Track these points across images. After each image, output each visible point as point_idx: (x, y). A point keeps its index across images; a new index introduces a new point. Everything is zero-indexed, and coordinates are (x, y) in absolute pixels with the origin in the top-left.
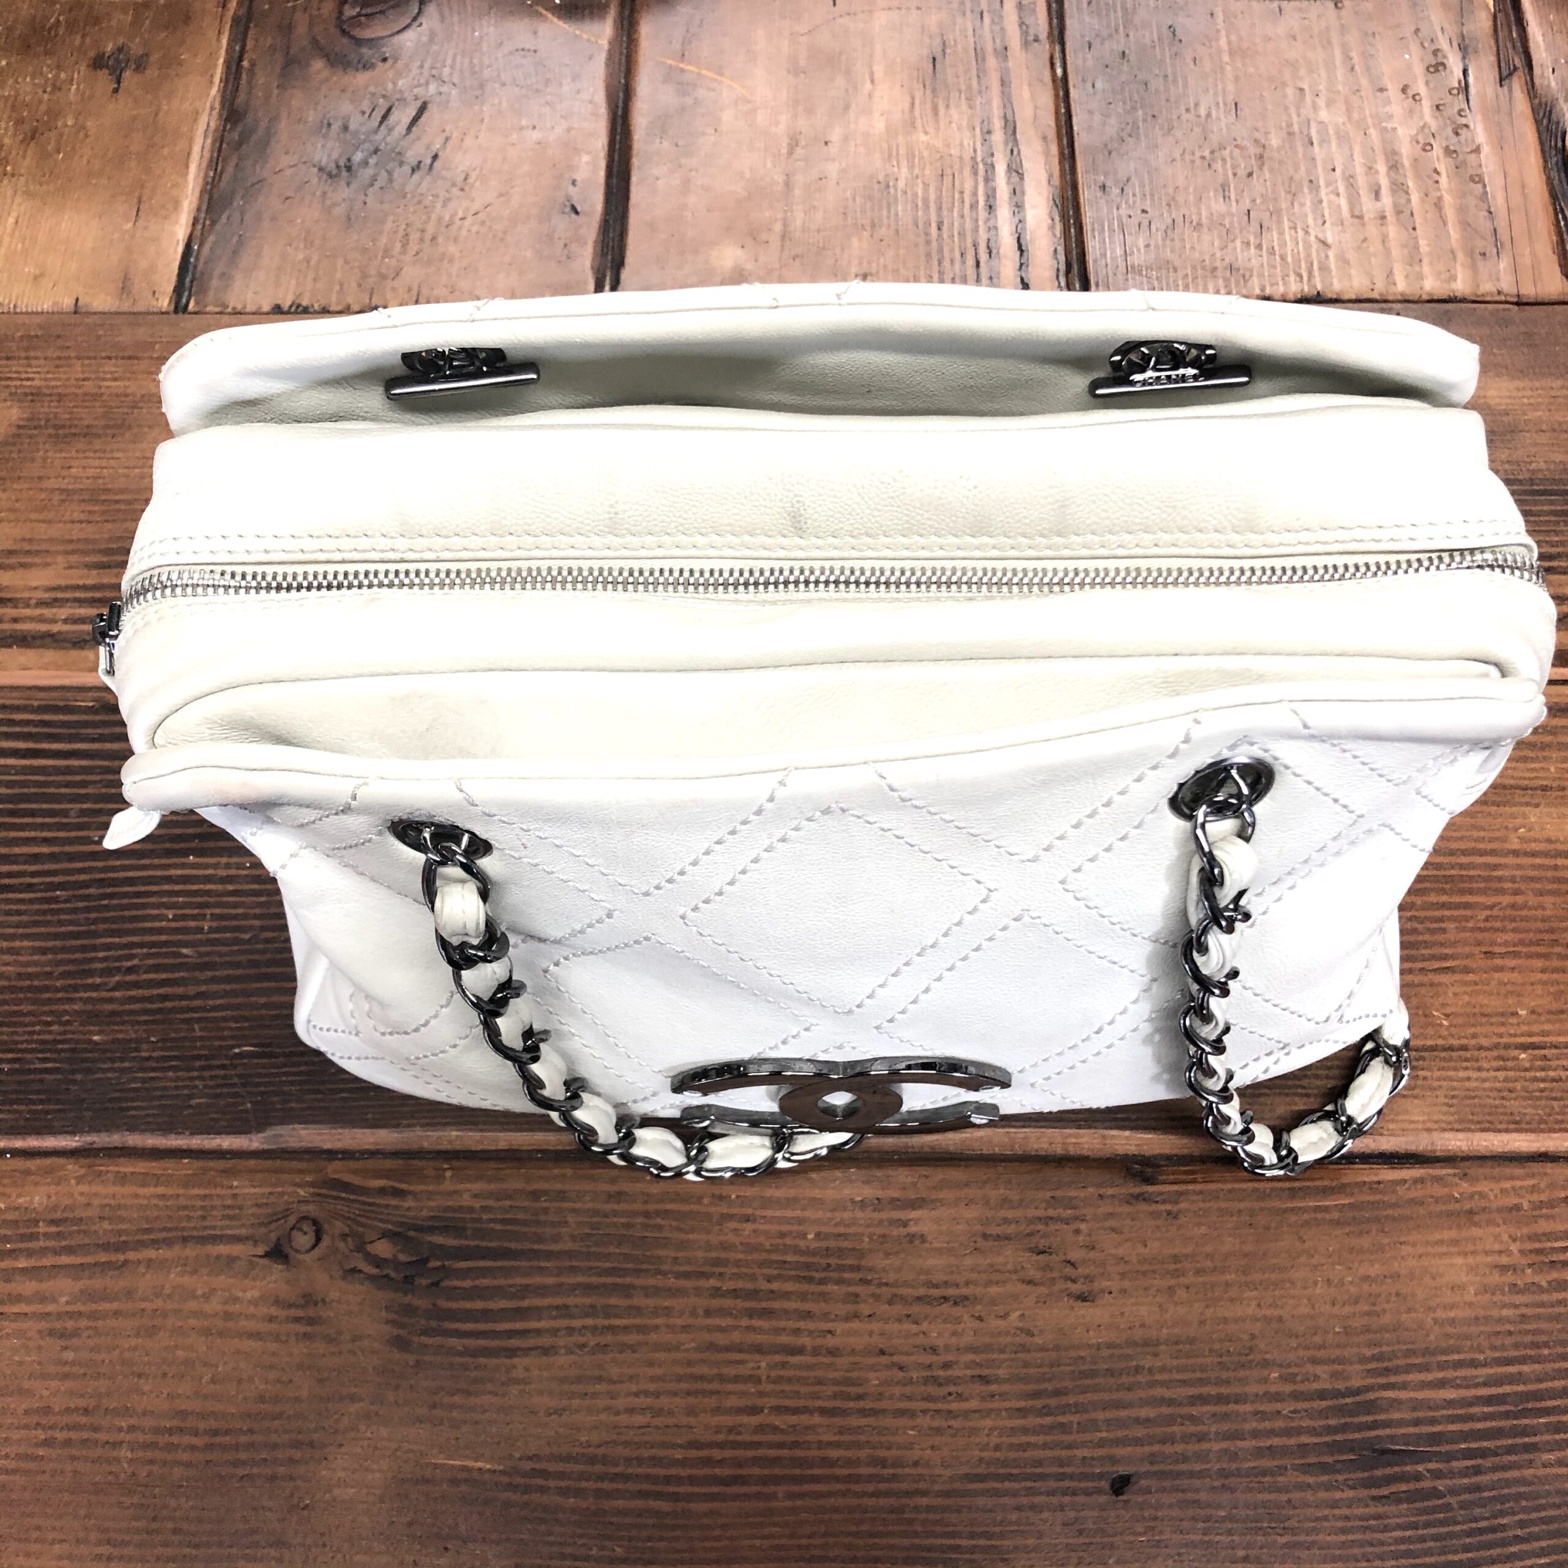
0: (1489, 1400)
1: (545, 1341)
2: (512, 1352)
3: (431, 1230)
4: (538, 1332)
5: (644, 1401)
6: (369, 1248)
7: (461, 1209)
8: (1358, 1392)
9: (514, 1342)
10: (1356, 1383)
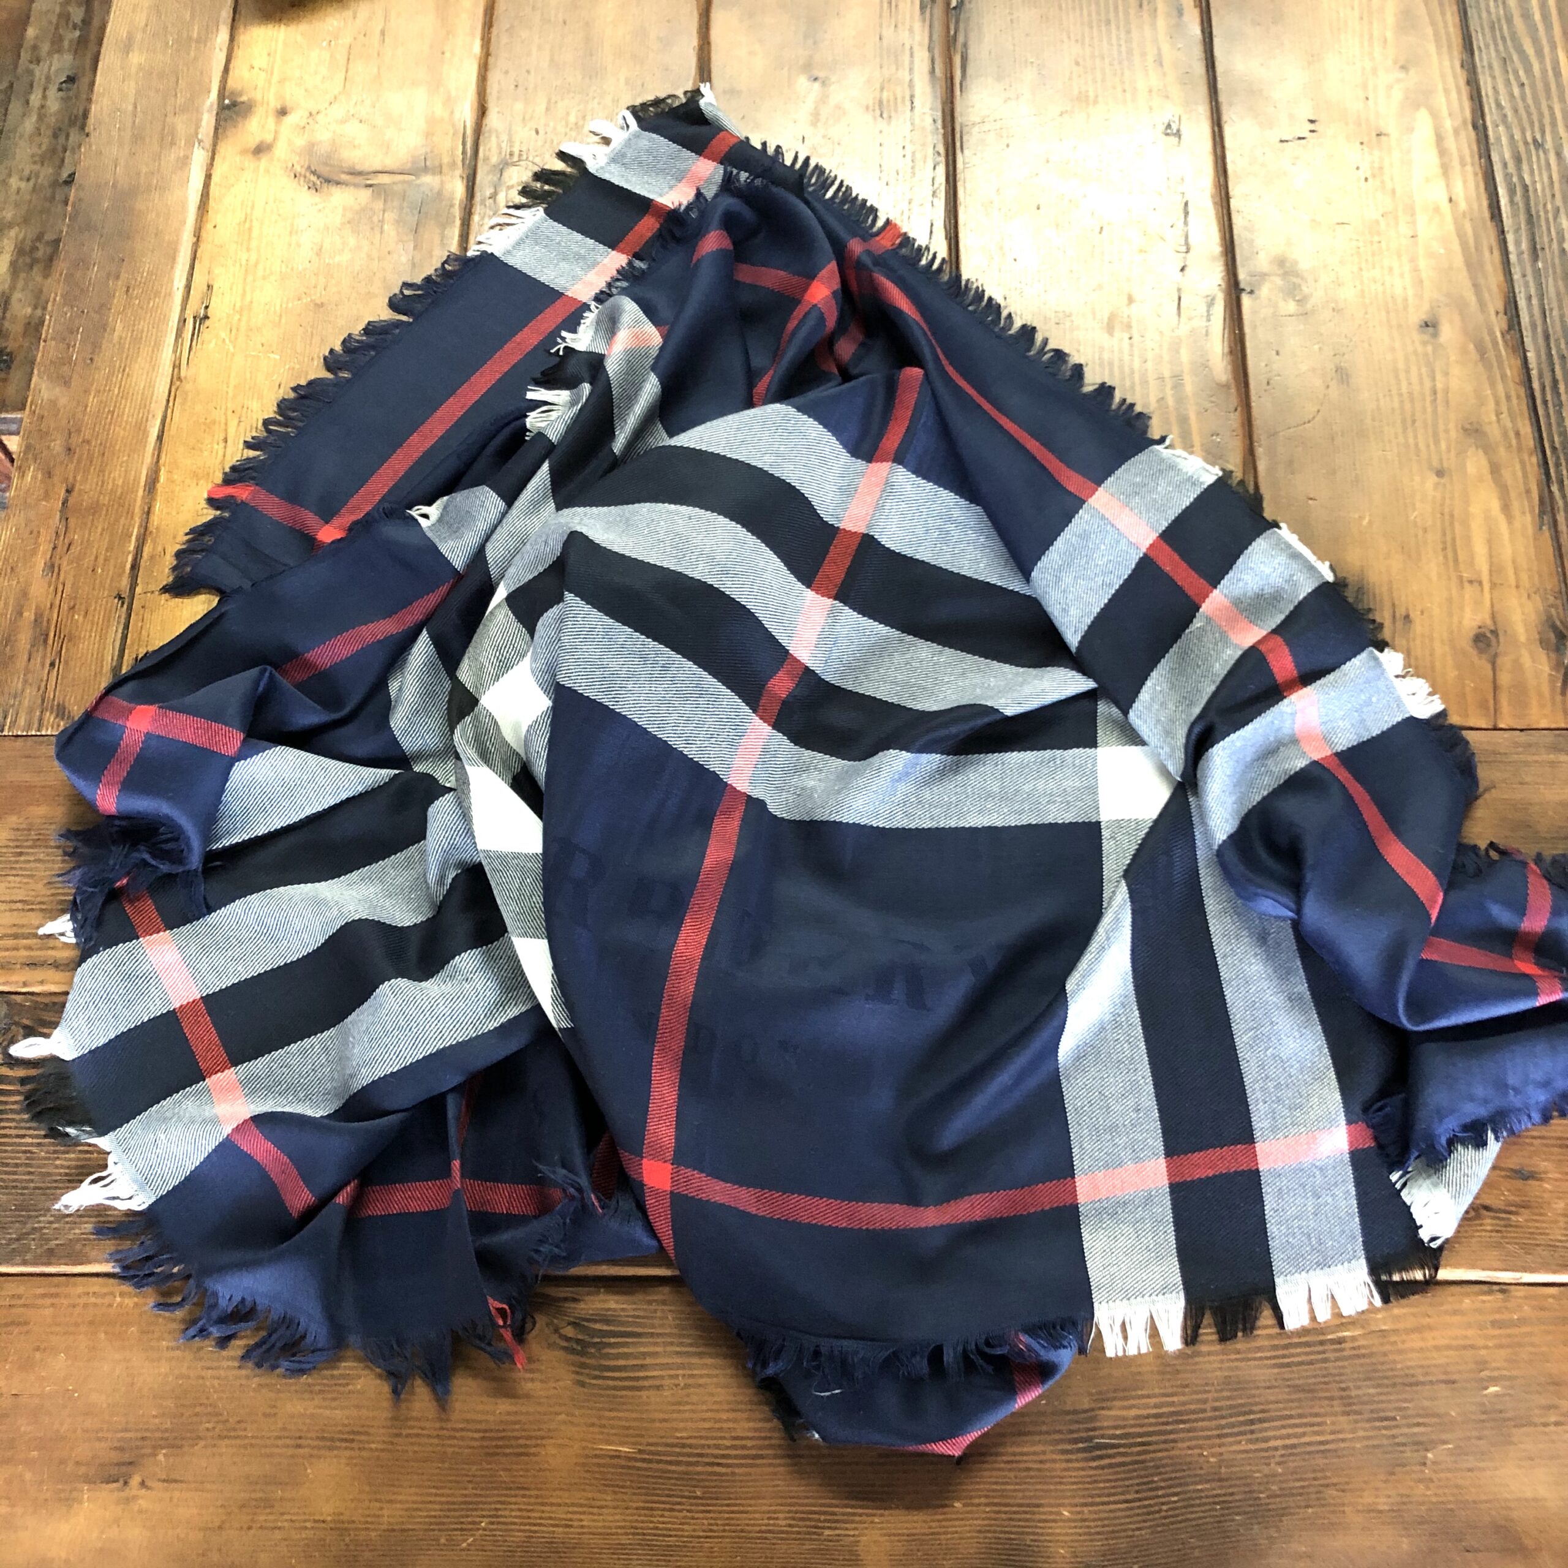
0: (1156, 1416)
1: (657, 1382)
2: (639, 1389)
3: (595, 1321)
4: (653, 1377)
5: (709, 1415)
6: (562, 1331)
7: (609, 1309)
8: (1086, 1411)
9: (641, 1383)
10: (1086, 1406)
